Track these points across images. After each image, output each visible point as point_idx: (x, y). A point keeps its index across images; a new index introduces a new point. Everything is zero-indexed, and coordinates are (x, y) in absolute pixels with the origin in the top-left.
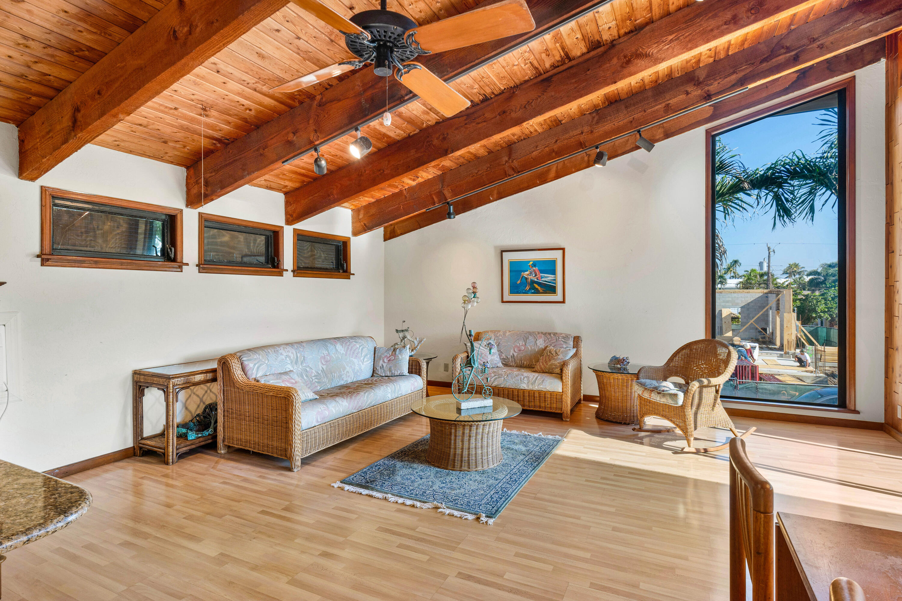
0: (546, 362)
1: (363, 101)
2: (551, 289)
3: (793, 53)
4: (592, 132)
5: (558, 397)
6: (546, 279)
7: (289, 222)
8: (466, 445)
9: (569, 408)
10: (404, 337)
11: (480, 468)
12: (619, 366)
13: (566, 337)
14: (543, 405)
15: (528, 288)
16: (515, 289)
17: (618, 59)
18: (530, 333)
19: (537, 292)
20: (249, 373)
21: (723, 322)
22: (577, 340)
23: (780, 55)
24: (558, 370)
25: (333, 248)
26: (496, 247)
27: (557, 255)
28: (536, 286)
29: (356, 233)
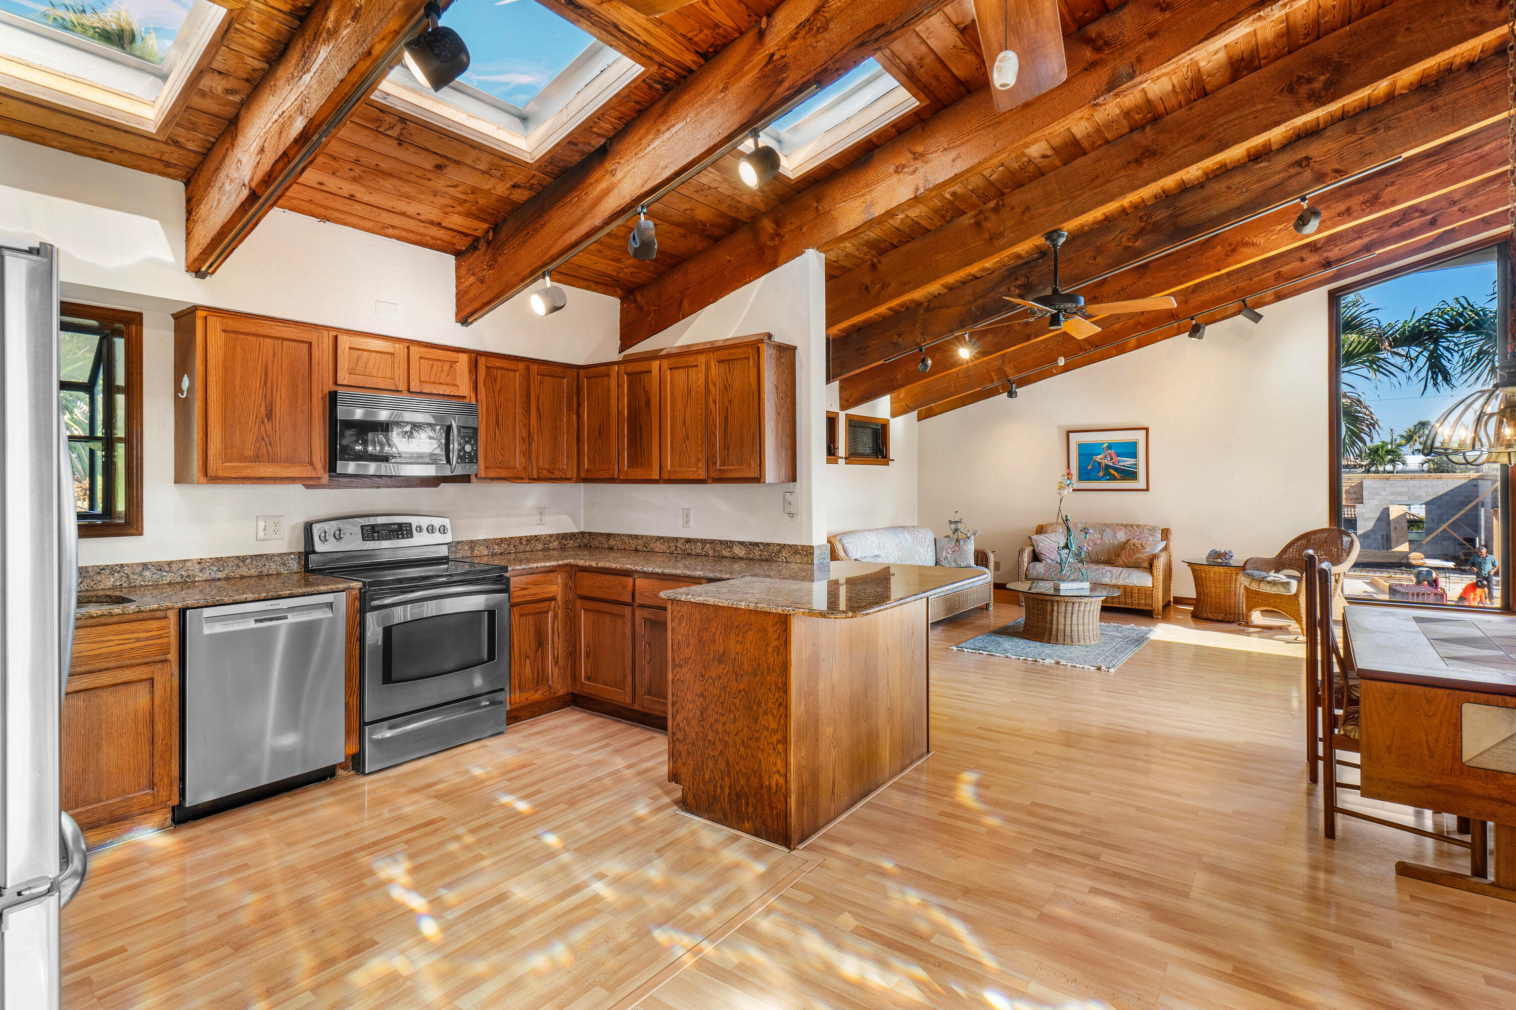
0: (1130, 556)
1: (974, 308)
2: (1131, 475)
3: (1429, 217)
4: (1186, 302)
5: (1147, 593)
6: (1125, 464)
7: (843, 408)
8: (1068, 622)
9: (1161, 605)
10: (956, 530)
11: (1082, 643)
12: (1219, 560)
13: (1153, 529)
14: (1129, 601)
15: (1101, 474)
16: (1084, 475)
17: (1223, 247)
18: (1107, 526)
19: (1113, 478)
20: (850, 554)
21: (1392, 528)
22: (1166, 534)
23: (1414, 219)
24: (1146, 564)
25: (869, 431)
26: (1060, 427)
27: (1139, 436)
28: (1112, 472)
29: (894, 415)
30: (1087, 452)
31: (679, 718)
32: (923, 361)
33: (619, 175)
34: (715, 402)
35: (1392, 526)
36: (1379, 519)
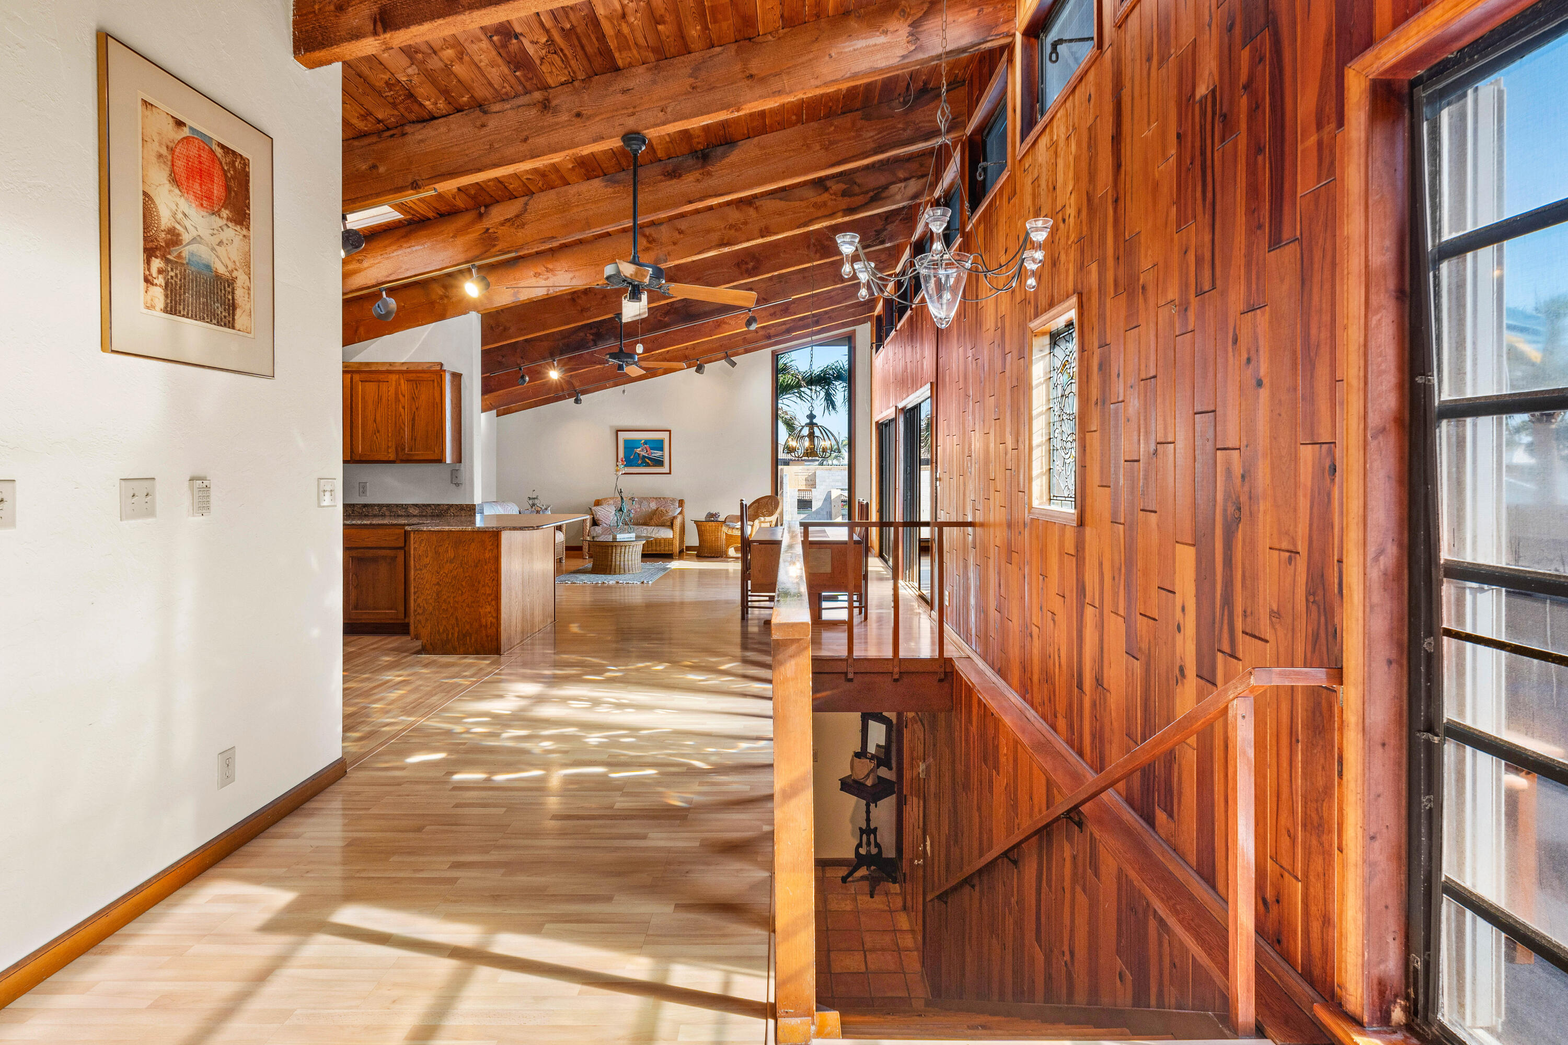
0: (659, 519)
1: (563, 347)
2: (659, 463)
4: (695, 351)
5: (669, 542)
8: (622, 559)
9: (678, 550)
10: (534, 505)
11: (630, 575)
12: (712, 519)
13: (673, 500)
14: (658, 549)
15: (640, 462)
18: (644, 498)
19: (648, 465)
22: (681, 503)
24: (669, 523)
26: (611, 427)
27: (665, 436)
28: (647, 460)
30: (630, 446)
31: (419, 601)
32: (523, 377)
33: (365, 264)
34: (404, 408)
35: (833, 504)
36: (825, 500)
